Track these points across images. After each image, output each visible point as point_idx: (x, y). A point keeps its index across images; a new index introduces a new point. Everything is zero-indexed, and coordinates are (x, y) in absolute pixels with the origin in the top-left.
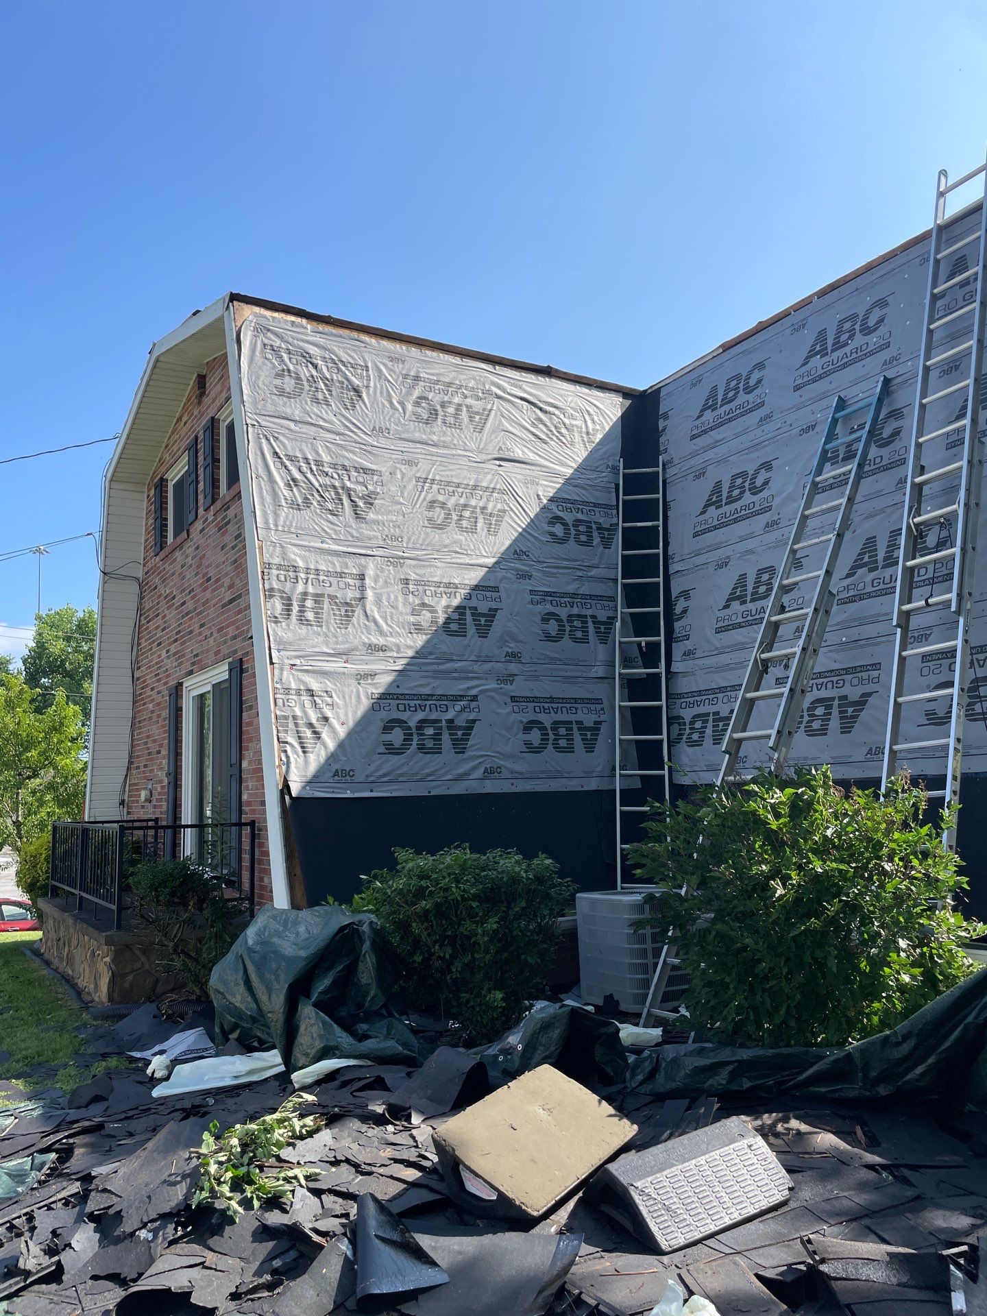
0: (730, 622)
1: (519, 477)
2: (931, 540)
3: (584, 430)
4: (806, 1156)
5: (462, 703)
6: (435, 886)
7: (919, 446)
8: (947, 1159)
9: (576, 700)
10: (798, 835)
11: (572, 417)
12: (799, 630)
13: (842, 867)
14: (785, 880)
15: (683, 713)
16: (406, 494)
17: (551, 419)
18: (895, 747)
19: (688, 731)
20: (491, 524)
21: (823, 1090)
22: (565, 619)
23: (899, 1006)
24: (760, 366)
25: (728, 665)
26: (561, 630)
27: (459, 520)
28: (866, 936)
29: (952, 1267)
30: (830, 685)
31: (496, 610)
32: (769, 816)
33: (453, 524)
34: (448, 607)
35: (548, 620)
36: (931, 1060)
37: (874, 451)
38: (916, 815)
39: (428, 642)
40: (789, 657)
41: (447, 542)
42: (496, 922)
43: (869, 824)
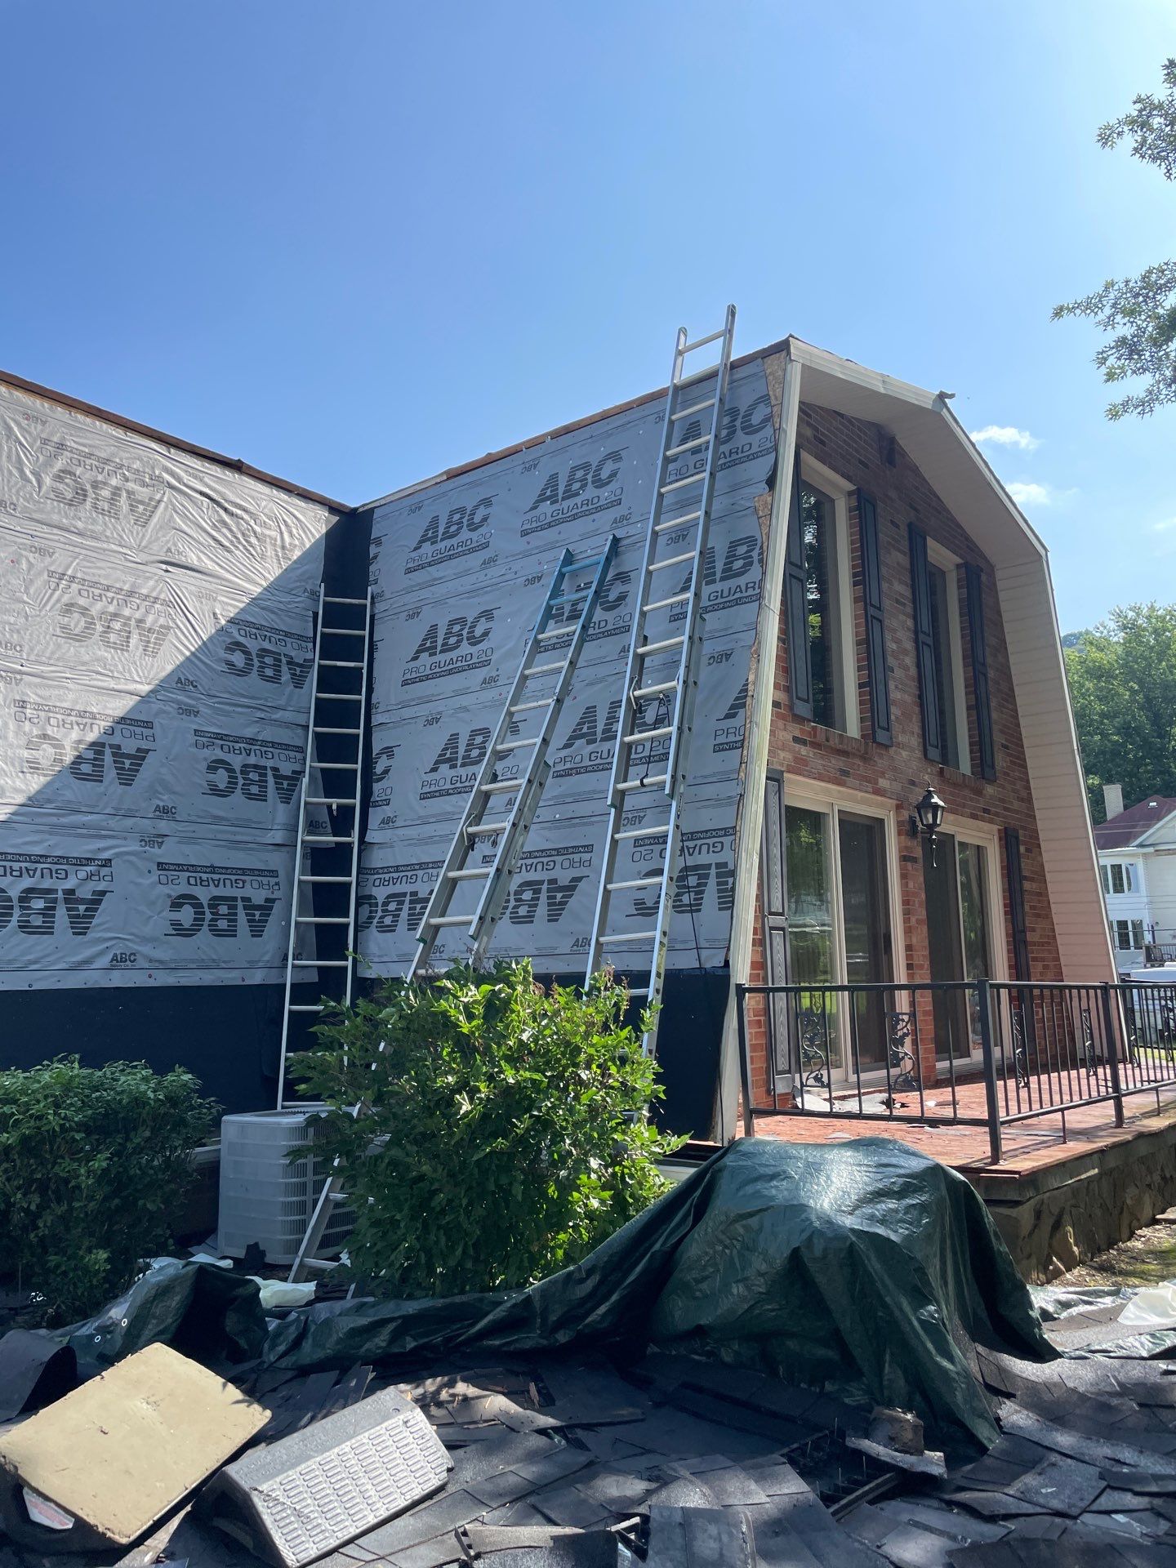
0: (438, 788)
1: (193, 588)
2: (650, 716)
3: (279, 542)
4: (471, 1426)
5: (88, 869)
6: (24, 1113)
7: (643, 614)
8: (625, 1412)
9: (244, 872)
10: (492, 1039)
11: (264, 525)
12: (511, 802)
13: (537, 1076)
14: (472, 1092)
15: (375, 892)
16: (32, 591)
17: (238, 525)
18: (602, 939)
19: (380, 914)
20: (149, 642)
21: (497, 1343)
22: (238, 769)
23: (585, 1236)
24: (487, 502)
25: (431, 837)
26: (232, 782)
27: (105, 632)
28: (556, 1156)
29: (620, 1546)
30: (539, 867)
31: (147, 751)
32: (461, 1018)
33: (96, 636)
34: (79, 742)
35: (216, 769)
36: (614, 1297)
37: (599, 614)
38: (617, 1015)
39: (48, 785)
40: (498, 833)
41: (86, 658)
42: (107, 1159)
43: (568, 1026)
